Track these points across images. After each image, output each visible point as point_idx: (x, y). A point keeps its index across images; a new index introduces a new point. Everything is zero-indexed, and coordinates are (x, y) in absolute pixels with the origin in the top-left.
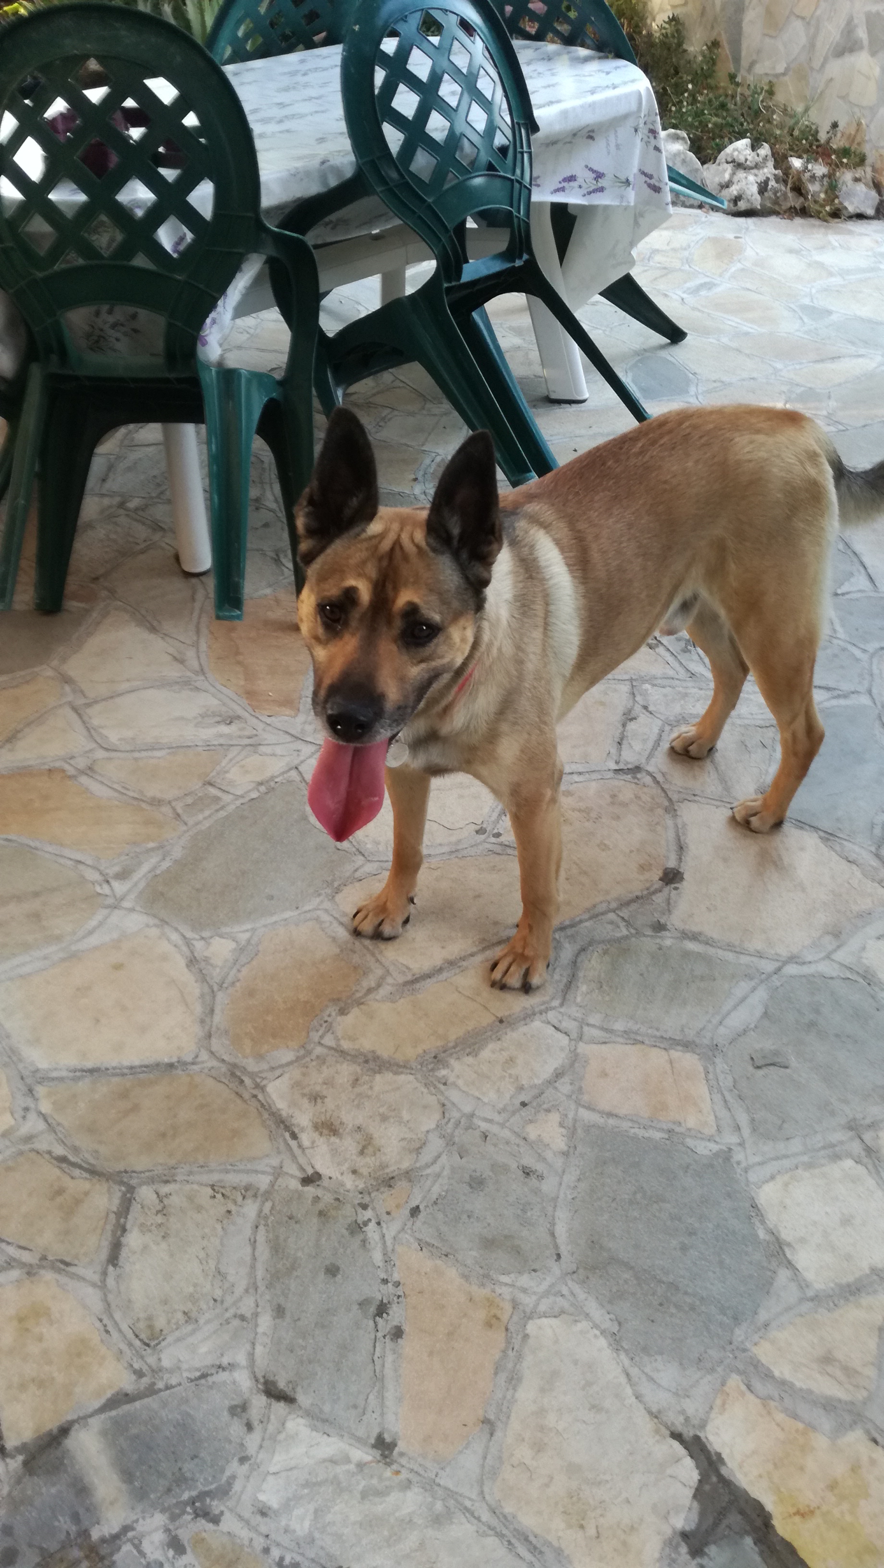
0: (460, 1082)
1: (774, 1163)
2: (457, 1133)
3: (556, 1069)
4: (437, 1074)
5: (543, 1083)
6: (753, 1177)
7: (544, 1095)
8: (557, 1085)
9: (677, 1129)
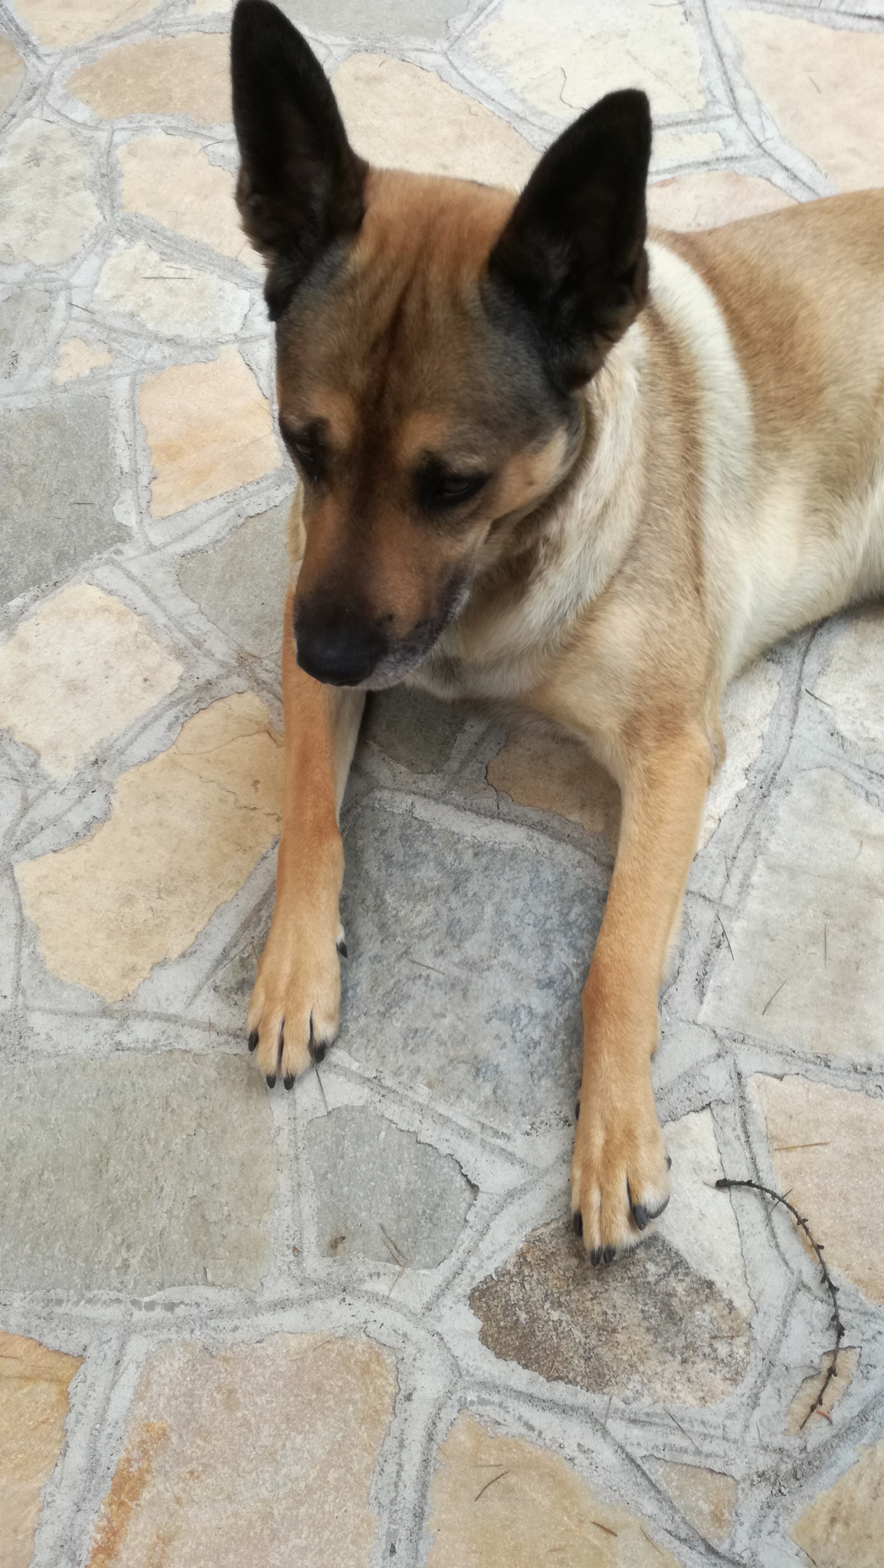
0: (112, 261)
1: (138, 588)
2: (37, 285)
3: (180, 336)
4: (116, 237)
5: (151, 332)
6: (103, 573)
7: (134, 340)
8: (156, 346)
9: (144, 480)
